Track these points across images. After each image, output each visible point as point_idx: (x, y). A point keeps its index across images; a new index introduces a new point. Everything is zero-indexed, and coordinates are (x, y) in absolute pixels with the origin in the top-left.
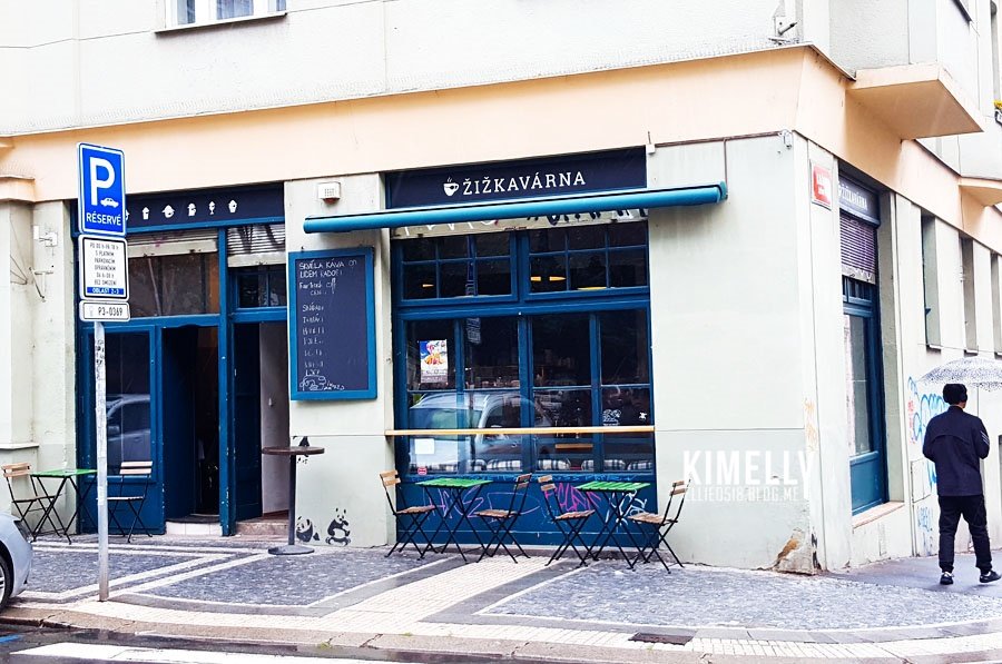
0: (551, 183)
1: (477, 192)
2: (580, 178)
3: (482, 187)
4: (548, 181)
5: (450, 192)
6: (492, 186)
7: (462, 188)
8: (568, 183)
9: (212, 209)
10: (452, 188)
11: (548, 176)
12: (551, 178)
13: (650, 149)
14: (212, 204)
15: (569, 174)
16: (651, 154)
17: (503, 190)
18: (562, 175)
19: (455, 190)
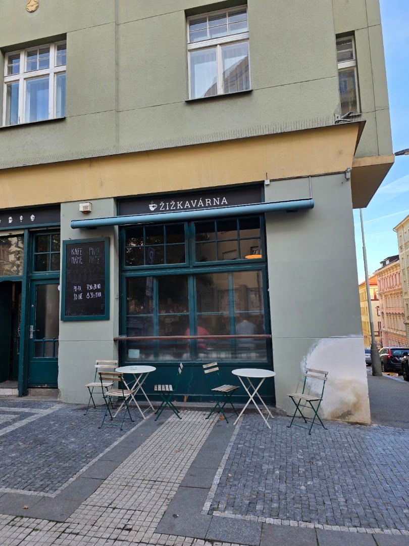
0: (208, 204)
1: (168, 209)
2: (224, 201)
3: (170, 206)
4: (207, 202)
5: (152, 209)
6: (176, 205)
7: (159, 207)
8: (218, 203)
9: (21, 219)
10: (153, 207)
11: (207, 200)
12: (208, 201)
13: (267, 182)
14: (21, 217)
15: (218, 199)
16: (268, 185)
17: (182, 208)
18: (214, 199)
19: (155, 208)
